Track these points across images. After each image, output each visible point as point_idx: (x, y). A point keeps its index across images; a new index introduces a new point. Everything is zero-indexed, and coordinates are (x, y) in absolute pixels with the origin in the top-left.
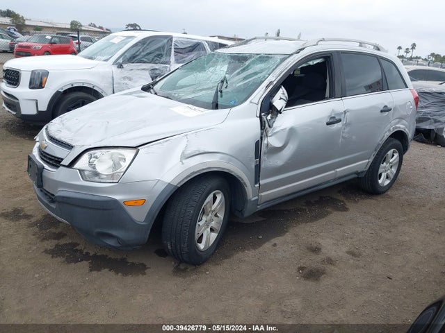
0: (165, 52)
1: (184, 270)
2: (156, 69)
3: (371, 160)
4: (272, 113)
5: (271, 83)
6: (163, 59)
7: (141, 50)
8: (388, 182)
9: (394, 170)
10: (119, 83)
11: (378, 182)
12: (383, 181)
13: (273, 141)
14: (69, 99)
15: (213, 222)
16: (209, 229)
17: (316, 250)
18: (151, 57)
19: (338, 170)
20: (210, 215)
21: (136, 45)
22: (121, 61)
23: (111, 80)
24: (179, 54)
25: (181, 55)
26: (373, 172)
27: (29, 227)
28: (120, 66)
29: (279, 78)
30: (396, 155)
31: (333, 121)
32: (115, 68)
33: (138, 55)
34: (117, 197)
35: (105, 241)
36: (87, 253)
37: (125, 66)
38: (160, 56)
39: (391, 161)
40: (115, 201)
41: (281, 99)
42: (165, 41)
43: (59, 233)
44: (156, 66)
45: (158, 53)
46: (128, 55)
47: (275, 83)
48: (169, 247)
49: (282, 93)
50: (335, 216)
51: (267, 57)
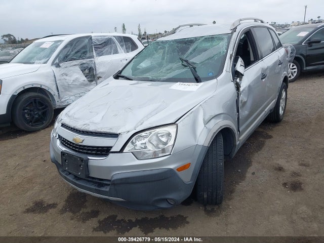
0: (88, 49)
2: (84, 64)
3: (276, 99)
5: (231, 55)
6: (88, 55)
7: (71, 50)
9: (284, 103)
10: (60, 80)
12: (281, 112)
14: (23, 100)
17: (280, 169)
18: (79, 54)
19: (266, 110)
21: (66, 47)
22: (57, 61)
23: (54, 78)
24: (98, 49)
25: (100, 49)
28: (58, 66)
29: (234, 50)
30: (285, 93)
31: (263, 76)
32: (54, 68)
33: (69, 55)
34: (172, 167)
35: (159, 206)
37: (61, 65)
38: (85, 53)
39: (283, 97)
40: (171, 170)
41: (241, 65)
42: (87, 40)
44: (84, 61)
45: (84, 50)
46: (62, 56)
47: (233, 55)
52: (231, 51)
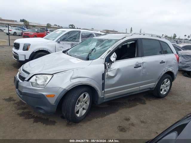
0: (77, 37)
1: (71, 125)
2: (73, 44)
3: (156, 83)
4: (110, 62)
5: (110, 51)
6: (76, 40)
7: (68, 36)
8: (165, 93)
9: (168, 88)
10: (58, 49)
11: (160, 93)
12: (163, 92)
13: (110, 73)
14: (37, 55)
15: (84, 106)
16: (82, 109)
17: (128, 120)
18: (71, 39)
20: (83, 102)
21: (65, 34)
22: (59, 40)
23: (55, 48)
24: (83, 38)
25: (84, 38)
26: (158, 88)
27: (14, 104)
28: (59, 42)
29: (113, 49)
30: (169, 81)
31: (137, 66)
32: (56, 43)
33: (66, 38)
34: (44, 93)
36: (34, 116)
37: (61, 42)
38: (75, 39)
39: (166, 84)
40: (43, 95)
41: (114, 57)
42: (78, 33)
43: (25, 107)
44: (73, 43)
45: (74, 37)
46: (62, 38)
47: (111, 51)
48: (64, 115)
49: (114, 55)
50: (140, 106)
51: (111, 40)
52: (111, 49)
